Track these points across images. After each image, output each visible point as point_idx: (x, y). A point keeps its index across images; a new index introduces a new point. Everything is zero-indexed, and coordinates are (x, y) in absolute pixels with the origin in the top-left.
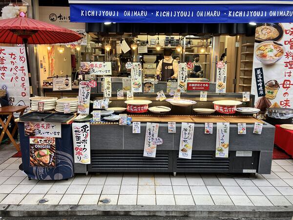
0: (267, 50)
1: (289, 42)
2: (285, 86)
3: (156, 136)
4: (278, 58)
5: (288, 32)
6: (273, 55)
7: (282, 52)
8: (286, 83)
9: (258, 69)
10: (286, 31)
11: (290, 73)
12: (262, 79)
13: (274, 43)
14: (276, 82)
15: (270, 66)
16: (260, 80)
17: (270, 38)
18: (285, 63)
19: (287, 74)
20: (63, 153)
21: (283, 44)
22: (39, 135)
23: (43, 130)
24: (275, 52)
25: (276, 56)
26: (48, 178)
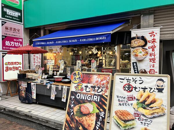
0: (138, 52)
1: (151, 47)
2: (151, 73)
3: (55, 90)
4: (145, 57)
5: (150, 42)
6: (142, 55)
7: (147, 53)
8: (151, 71)
9: (134, 63)
10: (149, 41)
11: (154, 65)
12: (137, 68)
13: (142, 48)
14: (145, 70)
15: (140, 61)
16: (136, 69)
17: (139, 46)
18: (149, 59)
19: (151, 66)
20: (29, 94)
21: (148, 48)
22: (22, 86)
23: (23, 84)
24: (143, 53)
25: (144, 55)
26: (24, 102)
